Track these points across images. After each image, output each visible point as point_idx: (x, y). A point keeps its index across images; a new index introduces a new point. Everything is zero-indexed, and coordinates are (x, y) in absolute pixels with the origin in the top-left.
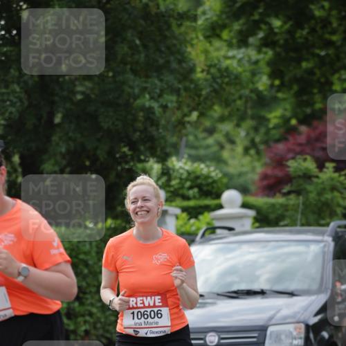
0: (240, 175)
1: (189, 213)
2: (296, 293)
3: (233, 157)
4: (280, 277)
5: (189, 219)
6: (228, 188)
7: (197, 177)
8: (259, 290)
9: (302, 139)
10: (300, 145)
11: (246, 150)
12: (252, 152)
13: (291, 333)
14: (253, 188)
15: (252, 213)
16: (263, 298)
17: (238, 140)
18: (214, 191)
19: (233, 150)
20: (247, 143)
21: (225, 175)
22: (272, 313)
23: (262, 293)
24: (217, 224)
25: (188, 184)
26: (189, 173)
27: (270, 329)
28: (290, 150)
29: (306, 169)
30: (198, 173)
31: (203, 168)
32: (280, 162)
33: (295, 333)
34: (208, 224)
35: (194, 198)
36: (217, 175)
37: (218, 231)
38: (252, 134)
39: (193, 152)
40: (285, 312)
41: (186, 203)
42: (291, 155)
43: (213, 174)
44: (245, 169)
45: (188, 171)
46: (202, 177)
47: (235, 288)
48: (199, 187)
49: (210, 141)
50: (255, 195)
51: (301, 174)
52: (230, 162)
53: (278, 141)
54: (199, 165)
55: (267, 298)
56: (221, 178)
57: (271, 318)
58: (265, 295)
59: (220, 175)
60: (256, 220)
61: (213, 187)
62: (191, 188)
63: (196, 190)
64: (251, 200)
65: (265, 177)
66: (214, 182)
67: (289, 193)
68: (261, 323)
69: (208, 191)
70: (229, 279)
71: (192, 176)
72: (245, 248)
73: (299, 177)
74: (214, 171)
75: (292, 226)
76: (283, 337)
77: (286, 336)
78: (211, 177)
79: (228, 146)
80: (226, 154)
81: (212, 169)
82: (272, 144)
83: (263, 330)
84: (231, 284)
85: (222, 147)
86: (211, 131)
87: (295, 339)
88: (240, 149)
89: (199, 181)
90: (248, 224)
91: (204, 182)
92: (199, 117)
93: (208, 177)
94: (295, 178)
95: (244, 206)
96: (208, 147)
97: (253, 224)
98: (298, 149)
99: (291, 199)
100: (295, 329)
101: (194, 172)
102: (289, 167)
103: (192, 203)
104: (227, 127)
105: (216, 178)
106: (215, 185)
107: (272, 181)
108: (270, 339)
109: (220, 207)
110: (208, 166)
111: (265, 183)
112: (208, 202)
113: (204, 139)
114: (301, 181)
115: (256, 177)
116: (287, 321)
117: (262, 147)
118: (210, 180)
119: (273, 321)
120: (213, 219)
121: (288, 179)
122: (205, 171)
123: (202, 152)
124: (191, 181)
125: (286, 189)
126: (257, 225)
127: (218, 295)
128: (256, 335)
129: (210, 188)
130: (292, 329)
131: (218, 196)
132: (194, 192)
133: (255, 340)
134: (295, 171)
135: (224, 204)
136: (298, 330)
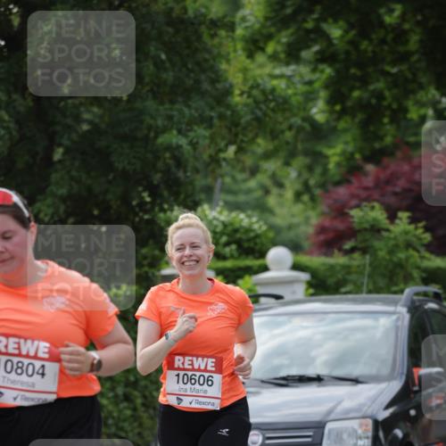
0: (290, 227)
1: (226, 277)
2: (360, 379)
3: (281, 205)
4: (341, 359)
6: (275, 244)
7: (236, 231)
8: (315, 376)
9: (369, 181)
10: (366, 189)
11: (298, 196)
12: (306, 198)
13: (355, 431)
14: (306, 244)
15: (305, 276)
16: (319, 386)
17: (287, 183)
18: (257, 248)
19: (281, 196)
20: (298, 186)
21: (271, 227)
22: (330, 405)
23: (318, 379)
24: (261, 290)
25: (224, 239)
26: (225, 225)
27: (329, 426)
28: (353, 196)
29: (375, 219)
30: (237, 225)
31: (243, 219)
32: (340, 212)
33: (360, 432)
34: (250, 290)
35: (232, 257)
36: (260, 227)
37: (263, 300)
38: (306, 174)
39: (230, 198)
40: (347, 404)
41: (221, 264)
42: (354, 202)
43: (256, 226)
44: (296, 220)
45: (223, 223)
46: (242, 230)
47: (284, 373)
48: (239, 243)
49: (252, 184)
50: (310, 253)
51: (367, 226)
52: (278, 210)
53: (338, 184)
54: (238, 215)
55: (324, 386)
56: (266, 231)
57: (330, 412)
58: (323, 383)
59: (264, 228)
60: (310, 284)
61: (256, 244)
62: (227, 244)
63: (234, 247)
64: (304, 259)
65: (322, 230)
66: (257, 236)
67: (353, 250)
68: (317, 418)
69: (249, 248)
70: (276, 362)
71: (230, 228)
72: (297, 321)
73: (365, 229)
74: (257, 222)
75: (357, 293)
76: (345, 436)
77: (349, 435)
78: (253, 231)
79: (275, 191)
80: (272, 201)
81: (254, 219)
82: (330, 187)
83: (319, 427)
84: (279, 367)
85: (267, 192)
86: (254, 171)
87: (360, 438)
88: (289, 194)
89: (238, 235)
90: (300, 290)
91: (244, 237)
92: (236, 153)
93: (248, 230)
94: (359, 231)
95: (296, 267)
96: (249, 191)
97: (307, 289)
98: (364, 194)
99: (354, 259)
100: (361, 425)
101: (231, 224)
103: (229, 264)
104: (271, 166)
105: (259, 232)
106: (258, 241)
107: (331, 235)
108: (329, 438)
109: (265, 269)
110: (249, 217)
111: (322, 237)
112: (250, 262)
113: (245, 181)
114: (368, 236)
115: (311, 230)
116: (351, 416)
117: (318, 192)
118: (252, 235)
119: (332, 417)
120: (256, 284)
121: (351, 233)
122: (246, 222)
123: (241, 198)
124: (228, 235)
125: (347, 246)
126: (311, 291)
127: (263, 382)
128: (311, 434)
129: (252, 245)
130: (356, 427)
131: (263, 255)
132: (231, 250)
133: (309, 440)
134: (361, 223)
135: (270, 266)
136: (364, 428)
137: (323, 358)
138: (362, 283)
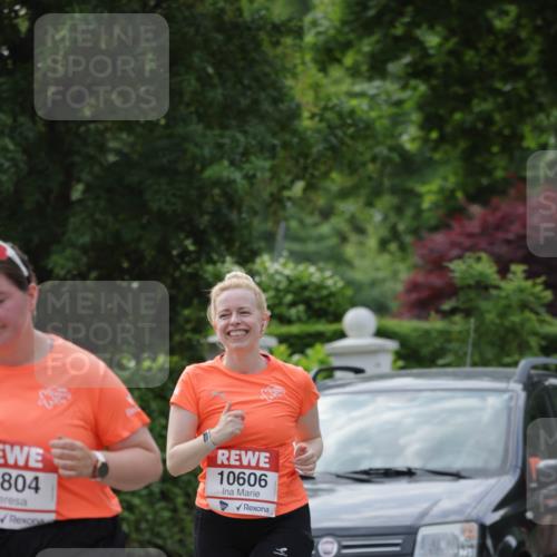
0: (373, 283)
1: (291, 346)
2: (463, 474)
3: (363, 256)
4: (438, 448)
5: (291, 355)
6: (354, 304)
7: (304, 288)
8: (405, 470)
9: (474, 226)
10: (470, 235)
11: (383, 244)
12: (393, 246)
13: (456, 538)
14: (394, 305)
15: (392, 345)
16: (410, 482)
17: (370, 229)
18: (331, 309)
19: (361, 244)
20: (384, 232)
21: (349, 283)
22: (425, 506)
23: (409, 474)
24: (336, 362)
25: (289, 298)
26: (290, 280)
27: (423, 532)
28: (454, 245)
29: (481, 274)
30: (306, 281)
31: (313, 273)
32: (437, 264)
33: (462, 539)
34: (322, 362)
35: (299, 320)
36: (335, 284)
37: (338, 374)
38: (393, 218)
39: (296, 247)
40: (446, 505)
41: (285, 329)
42: (455, 252)
43: (330, 282)
44: (381, 275)
45: (288, 277)
46: (312, 287)
47: (365, 466)
48: (308, 303)
49: (325, 229)
50: (398, 315)
51: (472, 282)
52: (357, 262)
53: (435, 229)
54: (307, 268)
55: (416, 481)
56: (343, 288)
57: (424, 514)
58: (415, 477)
59: (340, 284)
60: (399, 355)
61: (329, 304)
62: (293, 304)
63: (301, 308)
64: (392, 323)
65: (413, 287)
66: (332, 295)
67: (453, 311)
68: (407, 522)
69: (320, 309)
70: (356, 451)
71: (296, 285)
72: (382, 401)
73: (469, 287)
74: (331, 277)
75: (458, 365)
76: (443, 545)
77: (449, 543)
78: (326, 288)
79: (354, 238)
80: (350, 250)
81: (328, 274)
82: (425, 234)
83: (410, 532)
84: (358, 459)
85: (344, 239)
86: (326, 214)
87: (463, 547)
88: (372, 242)
89: (307, 294)
90: (386, 362)
91: (315, 296)
92: (305, 190)
93: (320, 287)
94: (462, 288)
96: (321, 238)
97: (395, 361)
98: (467, 242)
99: (455, 323)
100: (463, 531)
101: (298, 279)
102: (452, 271)
103: (295, 329)
104: (349, 207)
105: (333, 289)
106: (332, 300)
107: (424, 294)
108: (422, 547)
109: (342, 335)
110: (321, 270)
111: (414, 296)
112: (322, 327)
113: (316, 225)
114: (472, 294)
115: (400, 287)
116: (450, 519)
117: (408, 239)
118: (325, 292)
119: (427, 520)
120: (330, 355)
121: (452, 290)
122: (316, 277)
123: (311, 247)
124: (294, 293)
125: (446, 306)
126: (400, 363)
127: (338, 476)
128: (399, 541)
129: (324, 305)
130: (457, 532)
131: (338, 317)
132: (298, 311)
133: (398, 549)
134: (463, 279)
135: (348, 331)
136: (467, 534)
137: (416, 447)
138: (465, 354)
